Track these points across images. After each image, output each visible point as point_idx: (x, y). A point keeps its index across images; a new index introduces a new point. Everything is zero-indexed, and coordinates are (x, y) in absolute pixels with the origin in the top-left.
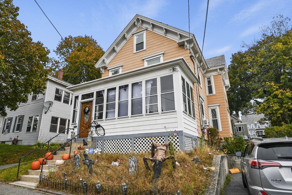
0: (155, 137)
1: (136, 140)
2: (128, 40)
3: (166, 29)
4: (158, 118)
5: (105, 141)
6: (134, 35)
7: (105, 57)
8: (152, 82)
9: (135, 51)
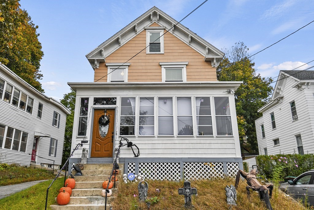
0: (210, 163)
1: (186, 165)
2: (138, 34)
3: (192, 38)
4: (212, 142)
5: (140, 164)
6: (147, 30)
7: (104, 47)
8: (202, 100)
9: (148, 51)
